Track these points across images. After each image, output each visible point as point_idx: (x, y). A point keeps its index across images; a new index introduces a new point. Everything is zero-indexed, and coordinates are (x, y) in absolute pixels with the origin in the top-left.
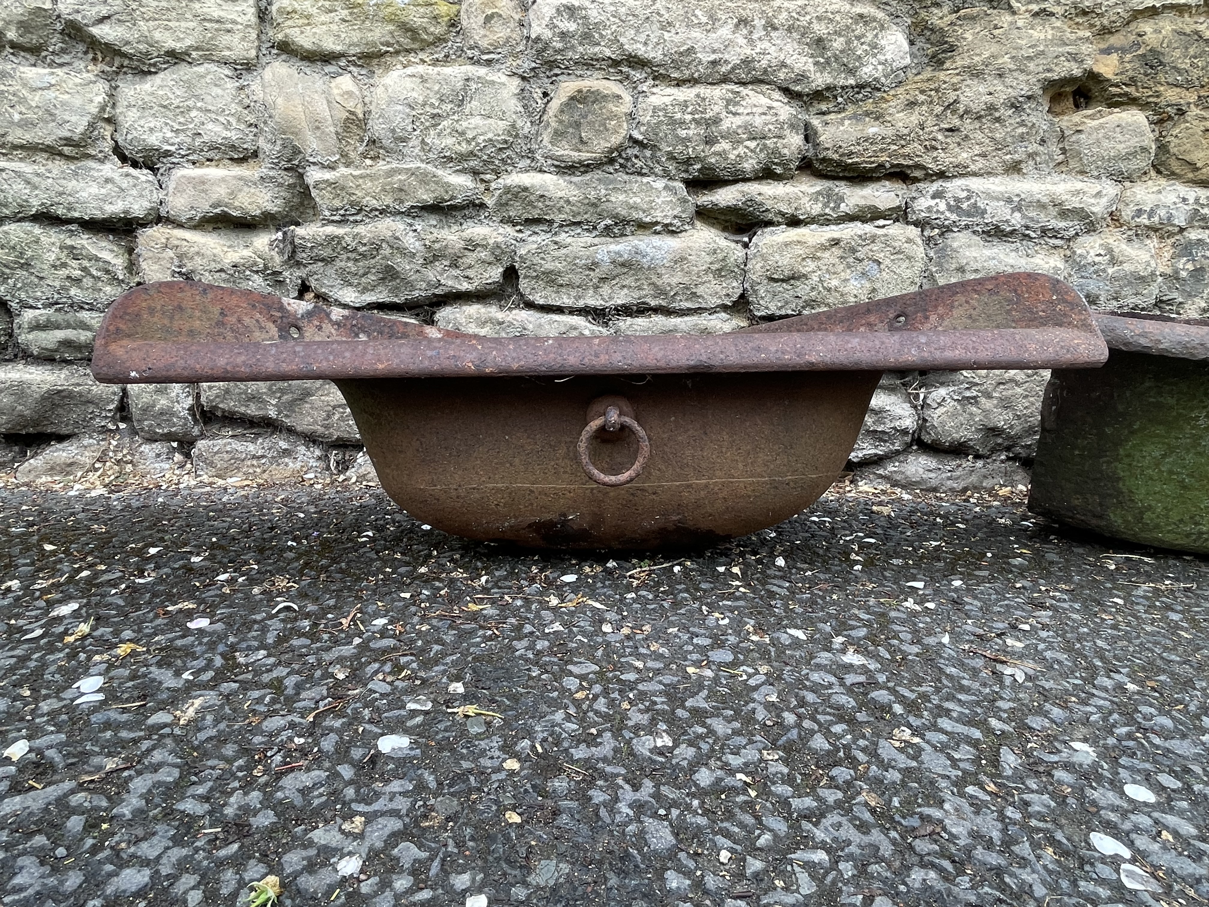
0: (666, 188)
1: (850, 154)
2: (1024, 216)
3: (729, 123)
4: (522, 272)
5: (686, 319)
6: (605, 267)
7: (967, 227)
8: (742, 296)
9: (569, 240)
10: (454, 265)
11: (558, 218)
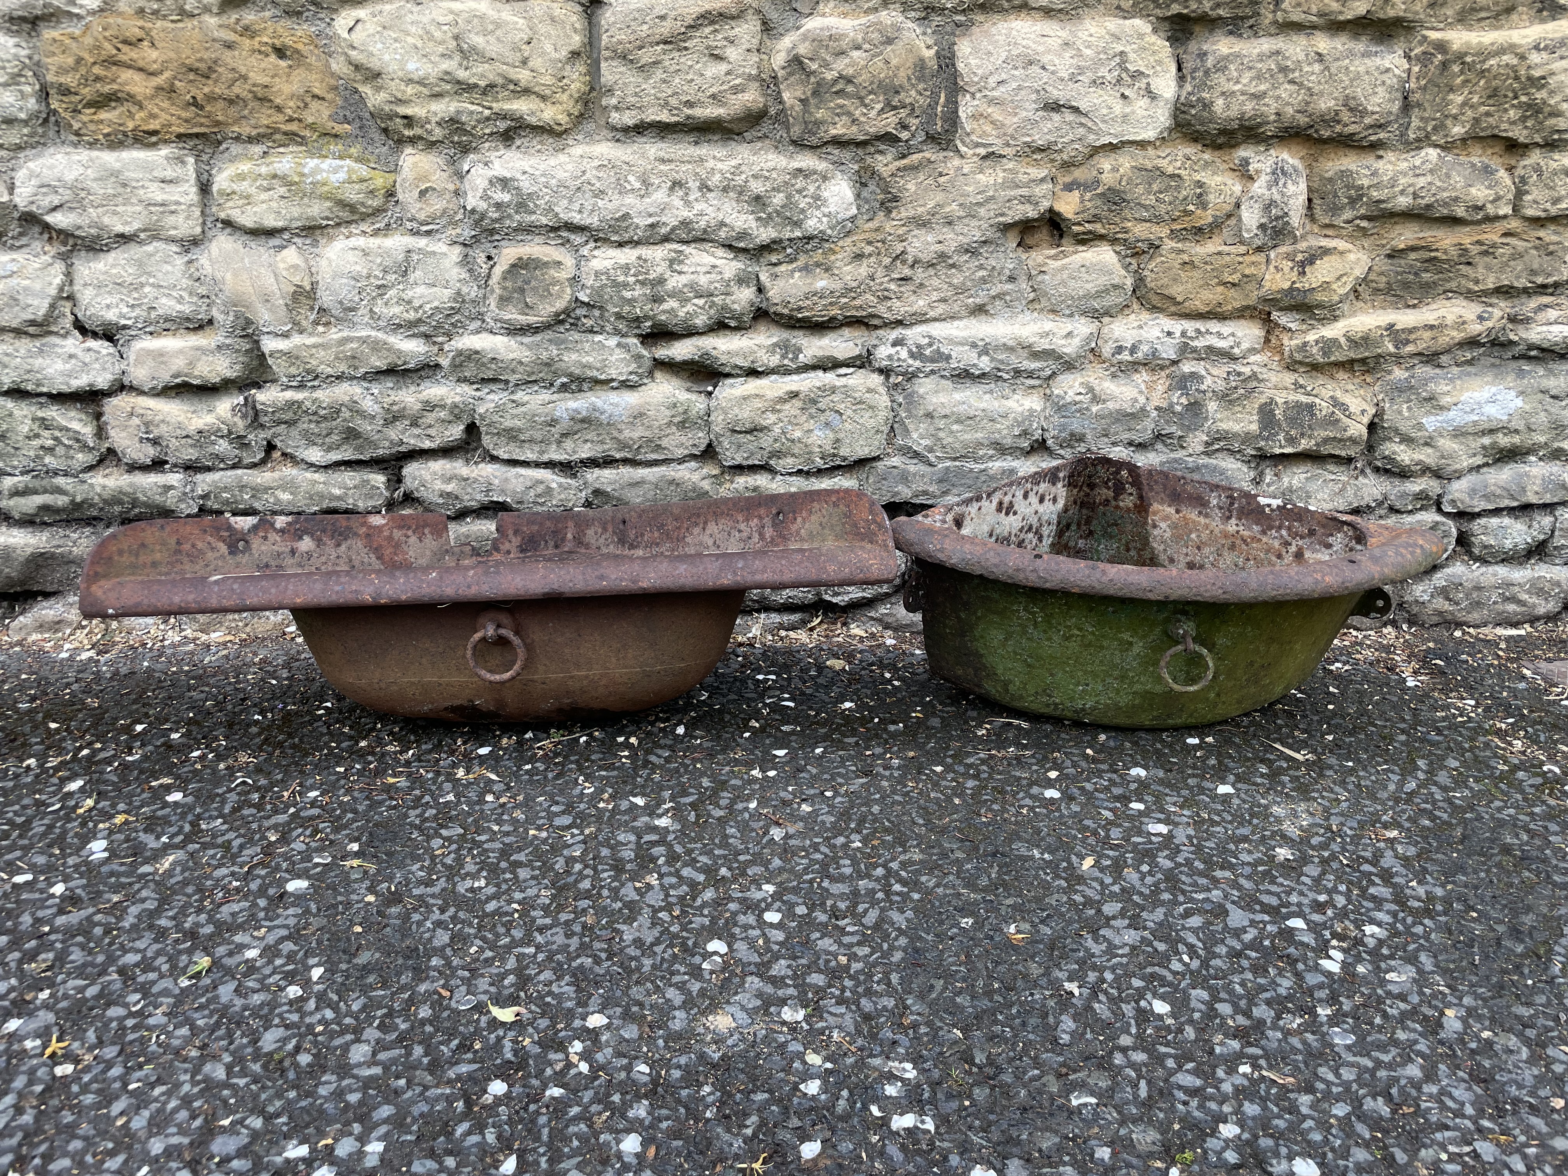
0: (619, 345)
1: (799, 309)
2: (993, 360)
3: (674, 282)
4: (483, 429)
5: (655, 469)
6: (564, 425)
7: (933, 372)
8: (710, 445)
9: (526, 398)
10: (414, 424)
11: (513, 378)
